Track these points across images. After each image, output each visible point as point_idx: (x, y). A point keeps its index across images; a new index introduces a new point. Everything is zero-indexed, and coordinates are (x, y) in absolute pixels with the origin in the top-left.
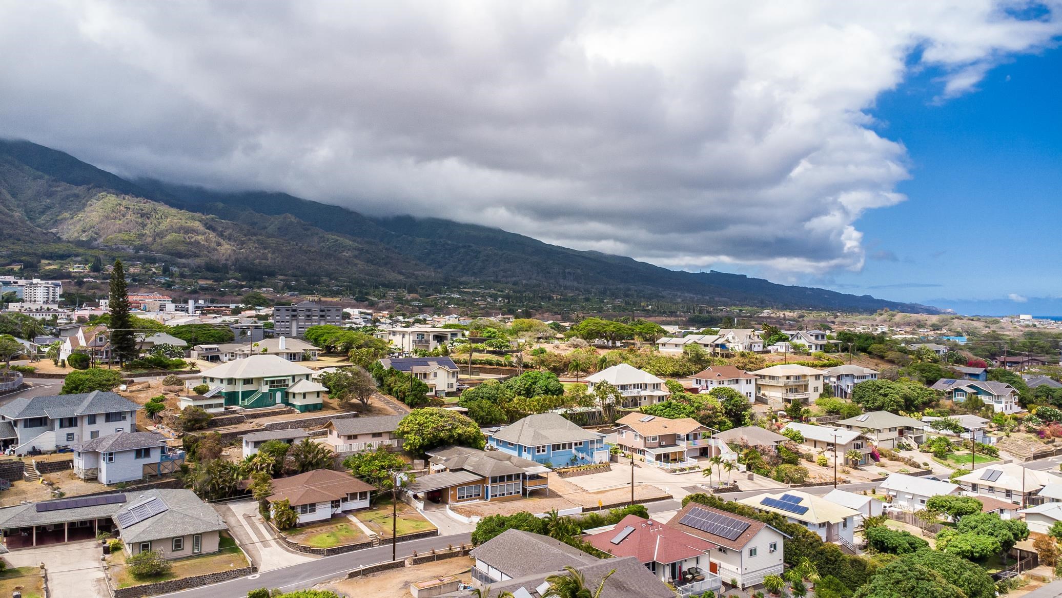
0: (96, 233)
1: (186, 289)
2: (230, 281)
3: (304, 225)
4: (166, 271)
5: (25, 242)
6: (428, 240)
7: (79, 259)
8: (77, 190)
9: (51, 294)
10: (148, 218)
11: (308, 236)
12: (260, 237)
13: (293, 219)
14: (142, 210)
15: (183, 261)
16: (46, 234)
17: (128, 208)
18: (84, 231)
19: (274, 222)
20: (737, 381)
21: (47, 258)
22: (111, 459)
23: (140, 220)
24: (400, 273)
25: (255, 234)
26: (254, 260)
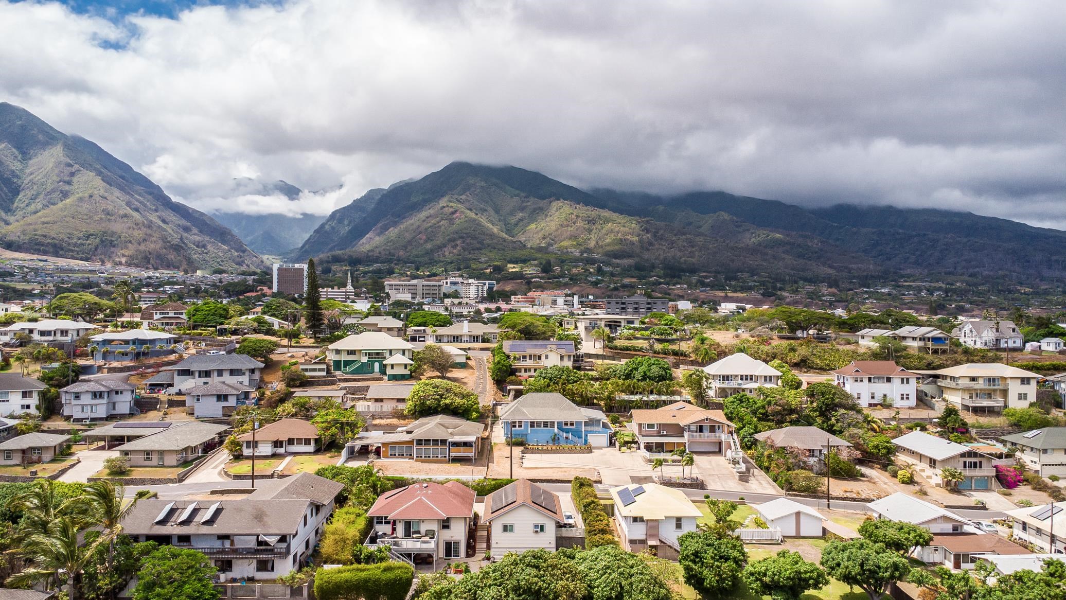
0: (553, 240)
1: (609, 286)
2: (652, 279)
3: (737, 222)
4: (600, 271)
5: (499, 250)
6: (875, 230)
7: (536, 262)
8: (543, 203)
9: (480, 291)
10: (594, 224)
11: (739, 232)
12: (688, 236)
13: (726, 216)
14: (589, 217)
15: (618, 261)
16: (515, 242)
17: (578, 217)
18: (544, 239)
19: (708, 221)
20: (889, 380)
21: (513, 263)
22: (198, 400)
23: (586, 226)
24: (831, 267)
25: (684, 234)
26: (681, 258)
